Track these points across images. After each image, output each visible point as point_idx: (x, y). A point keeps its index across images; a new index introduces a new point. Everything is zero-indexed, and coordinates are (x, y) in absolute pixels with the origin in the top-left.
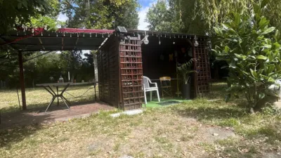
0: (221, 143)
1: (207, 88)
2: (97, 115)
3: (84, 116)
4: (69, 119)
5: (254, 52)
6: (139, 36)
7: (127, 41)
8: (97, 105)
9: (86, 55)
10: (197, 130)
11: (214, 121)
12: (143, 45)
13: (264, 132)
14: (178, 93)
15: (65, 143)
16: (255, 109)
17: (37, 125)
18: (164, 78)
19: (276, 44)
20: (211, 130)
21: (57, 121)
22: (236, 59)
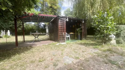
0: (96, 53)
1: (86, 37)
2: (51, 44)
3: (46, 44)
4: (42, 45)
5: (106, 24)
6: (65, 18)
7: (61, 20)
8: (49, 41)
9: (43, 25)
10: (86, 49)
11: (91, 47)
12: (66, 21)
13: (109, 50)
14: (76, 38)
15: (43, 52)
16: (104, 43)
17: (31, 47)
18: (72, 33)
19: (113, 22)
20: (91, 49)
21: (38, 45)
22: (100, 27)
